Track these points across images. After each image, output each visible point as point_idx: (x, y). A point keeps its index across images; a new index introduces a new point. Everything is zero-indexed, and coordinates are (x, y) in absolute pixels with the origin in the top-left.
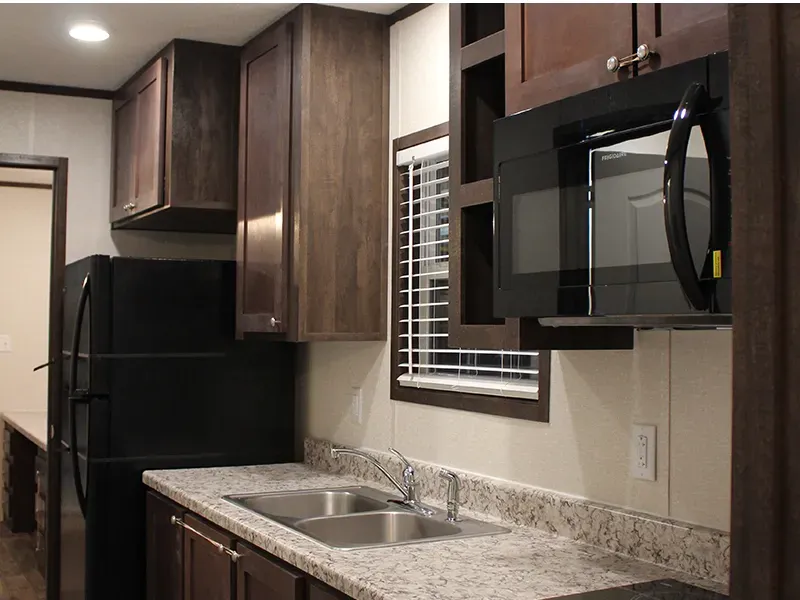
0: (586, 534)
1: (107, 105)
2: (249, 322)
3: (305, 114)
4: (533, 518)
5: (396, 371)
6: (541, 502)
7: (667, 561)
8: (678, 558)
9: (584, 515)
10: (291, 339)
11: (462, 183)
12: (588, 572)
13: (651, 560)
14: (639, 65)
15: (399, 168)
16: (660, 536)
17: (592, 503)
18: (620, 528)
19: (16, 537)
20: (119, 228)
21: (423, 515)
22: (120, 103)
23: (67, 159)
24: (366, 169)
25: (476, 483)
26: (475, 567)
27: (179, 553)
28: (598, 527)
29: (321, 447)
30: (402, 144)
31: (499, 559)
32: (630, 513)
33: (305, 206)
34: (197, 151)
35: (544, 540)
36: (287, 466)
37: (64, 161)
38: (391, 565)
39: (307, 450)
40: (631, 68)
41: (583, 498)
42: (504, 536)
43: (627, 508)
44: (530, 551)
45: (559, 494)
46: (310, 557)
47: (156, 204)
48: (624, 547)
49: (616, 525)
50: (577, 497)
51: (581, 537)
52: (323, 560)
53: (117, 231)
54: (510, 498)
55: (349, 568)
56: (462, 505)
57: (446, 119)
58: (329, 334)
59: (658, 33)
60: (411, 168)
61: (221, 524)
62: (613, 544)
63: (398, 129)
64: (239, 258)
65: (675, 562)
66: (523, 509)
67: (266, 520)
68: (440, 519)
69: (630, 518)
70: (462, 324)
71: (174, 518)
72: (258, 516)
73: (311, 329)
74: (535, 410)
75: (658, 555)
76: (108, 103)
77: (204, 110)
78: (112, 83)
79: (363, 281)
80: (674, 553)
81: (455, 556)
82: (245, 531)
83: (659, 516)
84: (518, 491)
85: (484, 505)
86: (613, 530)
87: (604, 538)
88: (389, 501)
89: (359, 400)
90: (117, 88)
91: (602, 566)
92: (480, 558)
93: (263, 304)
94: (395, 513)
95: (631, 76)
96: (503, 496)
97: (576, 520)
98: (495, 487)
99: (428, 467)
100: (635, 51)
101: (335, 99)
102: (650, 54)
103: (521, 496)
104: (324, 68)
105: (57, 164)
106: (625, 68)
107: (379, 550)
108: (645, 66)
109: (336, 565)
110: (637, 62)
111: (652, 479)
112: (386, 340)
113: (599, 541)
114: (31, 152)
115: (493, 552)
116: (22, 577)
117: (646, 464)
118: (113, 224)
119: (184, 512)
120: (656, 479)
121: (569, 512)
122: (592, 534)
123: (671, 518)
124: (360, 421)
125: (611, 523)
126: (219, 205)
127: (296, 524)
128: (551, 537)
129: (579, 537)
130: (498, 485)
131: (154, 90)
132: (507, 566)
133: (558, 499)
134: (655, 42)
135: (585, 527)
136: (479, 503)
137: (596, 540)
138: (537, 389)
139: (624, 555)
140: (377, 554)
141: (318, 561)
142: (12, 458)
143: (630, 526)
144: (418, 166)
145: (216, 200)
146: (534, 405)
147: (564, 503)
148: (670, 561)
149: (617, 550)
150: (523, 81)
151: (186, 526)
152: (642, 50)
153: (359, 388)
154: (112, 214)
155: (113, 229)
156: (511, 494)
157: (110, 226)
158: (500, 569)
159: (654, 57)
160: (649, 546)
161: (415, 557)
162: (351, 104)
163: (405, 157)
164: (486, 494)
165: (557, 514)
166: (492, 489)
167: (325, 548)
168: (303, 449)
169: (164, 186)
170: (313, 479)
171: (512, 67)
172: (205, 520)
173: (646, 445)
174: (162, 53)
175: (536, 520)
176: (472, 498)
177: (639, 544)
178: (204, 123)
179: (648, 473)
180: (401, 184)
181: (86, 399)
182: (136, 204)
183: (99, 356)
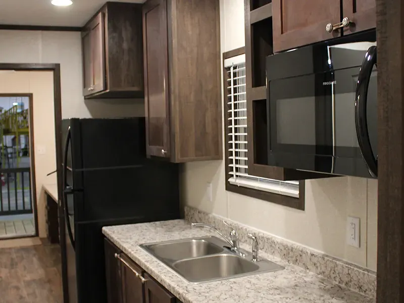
0: (324, 272)
1: (78, 35)
2: (152, 150)
3: (175, 42)
4: (297, 260)
5: (228, 176)
6: (300, 253)
7: (365, 291)
8: (371, 290)
9: (323, 262)
10: (172, 161)
11: (253, 87)
12: (322, 298)
13: (357, 291)
14: (344, 29)
15: (226, 68)
16: (362, 278)
17: (327, 256)
18: (341, 271)
19: (53, 247)
20: (88, 99)
21: (240, 256)
22: (85, 33)
23: (59, 64)
24: (208, 70)
25: (268, 239)
26: (262, 295)
27: (119, 272)
28: (330, 269)
29: (192, 212)
30: (227, 55)
31: (276, 289)
32: (346, 264)
33: (177, 91)
34: (122, 61)
35: (301, 274)
36: (176, 221)
37: (58, 66)
38: (217, 294)
39: (186, 213)
40: (340, 30)
41: (323, 253)
42: (280, 272)
43: (345, 260)
44: (293, 283)
45: (310, 249)
46: (177, 288)
47: (102, 89)
48: (343, 282)
49: (339, 269)
50: (319, 252)
51: (321, 273)
52: (183, 291)
53: (87, 100)
54: (285, 249)
55: (196, 297)
56: (261, 249)
57: (244, 45)
58: (193, 158)
59: (354, 11)
60: (232, 69)
61: (137, 262)
62: (338, 279)
63: (225, 48)
64: (146, 116)
65: (370, 293)
66: (293, 255)
67: (159, 262)
68: (249, 259)
69: (346, 267)
70: (255, 163)
71: (116, 255)
72: (155, 259)
73: (182, 156)
74: (297, 203)
75: (360, 288)
76: (79, 33)
77: (125, 39)
78: (80, 23)
79: (209, 129)
80: (369, 288)
81: (253, 287)
82: (148, 268)
83: (361, 266)
84: (289, 245)
85: (273, 251)
86: (337, 272)
87: (333, 276)
88: (224, 247)
89: (210, 188)
90: (83, 26)
91: (330, 294)
92: (266, 288)
93: (158, 142)
94: (225, 255)
95: (339, 35)
96: (282, 248)
97: (318, 265)
98: (277, 242)
99: (245, 228)
100: (341, 21)
101: (190, 33)
102: (350, 23)
103: (290, 248)
104: (184, 16)
105: (54, 67)
106: (336, 30)
107: (214, 283)
108: (346, 30)
109: (190, 295)
110: (343, 27)
111: (358, 246)
112: (222, 159)
113: (330, 276)
114: (40, 62)
115: (274, 284)
116: (55, 268)
117: (354, 238)
118: (85, 97)
119: (121, 252)
120: (360, 246)
121: (315, 260)
122: (327, 273)
123: (368, 268)
124: (211, 200)
125: (336, 268)
126: (135, 89)
127: (173, 265)
128: (306, 273)
129: (320, 273)
130: (279, 241)
131: (99, 29)
132: (279, 294)
133: (309, 252)
134: (352, 16)
135: (323, 269)
136: (270, 249)
137: (329, 276)
138: (298, 192)
139: (343, 286)
140: (212, 286)
141: (181, 291)
142: (48, 208)
143: (346, 271)
144: (235, 68)
145: (133, 86)
146: (296, 201)
147: (312, 255)
148: (367, 292)
149: (339, 283)
150: (282, 33)
151: (122, 260)
152: (345, 21)
153: (210, 183)
154: (84, 92)
155: (85, 99)
156: (286, 247)
157: (83, 98)
158: (275, 297)
159: (352, 25)
160: (356, 283)
161: (231, 288)
162: (199, 34)
163: (229, 62)
164: (273, 245)
165: (309, 260)
166: (276, 243)
167: (185, 282)
168: (184, 212)
169: (106, 80)
170: (187, 231)
171: (276, 25)
172: (130, 258)
173: (354, 228)
174: (101, 10)
175: (298, 261)
176: (266, 247)
177: (351, 281)
178: (125, 46)
179: (356, 243)
180: (227, 77)
181: (72, 192)
182: (94, 87)
183: (77, 170)
